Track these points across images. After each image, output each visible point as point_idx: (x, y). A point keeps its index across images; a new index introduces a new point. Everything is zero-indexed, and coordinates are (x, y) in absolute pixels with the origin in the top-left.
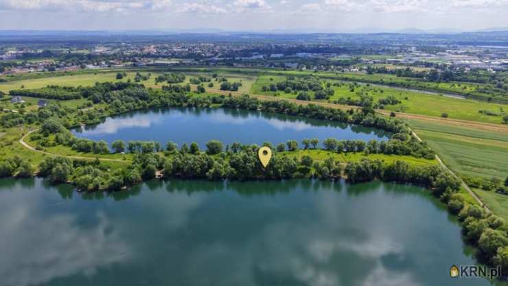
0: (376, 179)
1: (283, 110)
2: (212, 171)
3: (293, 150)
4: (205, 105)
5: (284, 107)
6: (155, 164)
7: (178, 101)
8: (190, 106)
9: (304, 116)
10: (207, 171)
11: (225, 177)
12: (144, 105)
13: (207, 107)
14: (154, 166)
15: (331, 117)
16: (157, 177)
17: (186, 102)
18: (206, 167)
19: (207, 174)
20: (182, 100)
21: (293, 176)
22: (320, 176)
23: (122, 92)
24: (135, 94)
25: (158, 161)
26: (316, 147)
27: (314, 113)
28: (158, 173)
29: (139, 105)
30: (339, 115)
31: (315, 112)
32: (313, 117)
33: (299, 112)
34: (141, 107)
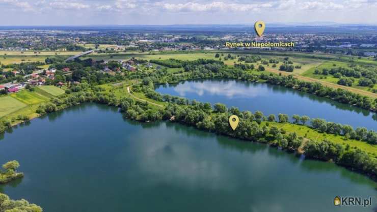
0: (331, 160)
1: (314, 91)
2: (200, 123)
3: (282, 122)
4: (254, 80)
5: (314, 88)
6: (171, 111)
7: (236, 75)
8: (243, 80)
9: (329, 98)
12: (212, 76)
13: (255, 81)
15: (355, 103)
16: (171, 120)
17: (240, 76)
19: (197, 124)
20: (238, 74)
21: (258, 140)
23: (204, 66)
24: (210, 68)
25: (174, 109)
26: (305, 123)
27: (339, 97)
28: (173, 118)
29: (209, 75)
31: (341, 96)
32: (337, 100)
33: (327, 94)
34: (209, 77)
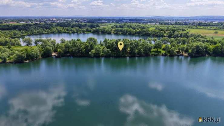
0: (207, 55)
2: (93, 51)
6: (52, 47)
7: (67, 31)
8: (74, 33)
10: (90, 51)
11: (102, 56)
12: (48, 32)
13: (84, 33)
14: (51, 48)
16: (53, 56)
17: (71, 31)
18: (89, 48)
19: (90, 53)
21: (151, 55)
22: (169, 54)
25: (54, 45)
28: (53, 54)
29: (45, 31)
30: (159, 33)
